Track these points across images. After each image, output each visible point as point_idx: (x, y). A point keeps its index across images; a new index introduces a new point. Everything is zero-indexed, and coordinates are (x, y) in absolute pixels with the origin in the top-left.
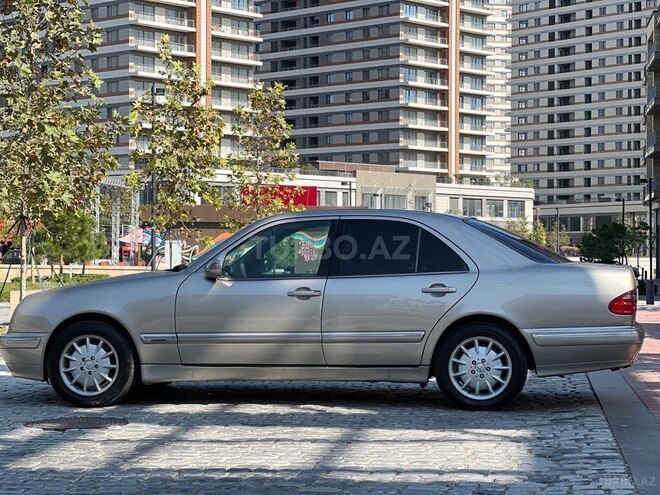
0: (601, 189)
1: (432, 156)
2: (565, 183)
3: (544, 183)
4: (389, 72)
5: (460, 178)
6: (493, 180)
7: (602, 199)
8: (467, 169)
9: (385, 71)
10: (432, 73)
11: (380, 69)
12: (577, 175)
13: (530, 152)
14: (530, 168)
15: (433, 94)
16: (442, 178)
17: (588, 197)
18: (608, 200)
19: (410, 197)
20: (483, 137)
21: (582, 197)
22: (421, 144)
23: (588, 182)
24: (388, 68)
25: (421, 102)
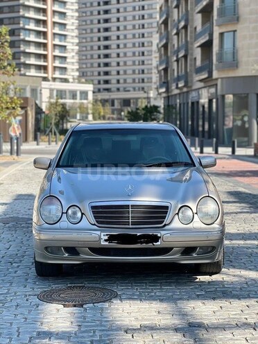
0: (125, 85)
1: (39, 67)
2: (107, 82)
3: (96, 82)
4: (15, 20)
5: (54, 79)
6: (71, 80)
7: (125, 90)
8: (57, 75)
9: (12, 20)
10: (38, 22)
11: (10, 18)
12: (113, 78)
13: (89, 65)
14: (89, 74)
15: (38, 33)
16: (45, 79)
17: (118, 89)
18: (129, 91)
19: (28, 89)
20: (65, 58)
21: (115, 89)
22: (32, 61)
23: (118, 82)
24: (13, 18)
25: (32, 38)
